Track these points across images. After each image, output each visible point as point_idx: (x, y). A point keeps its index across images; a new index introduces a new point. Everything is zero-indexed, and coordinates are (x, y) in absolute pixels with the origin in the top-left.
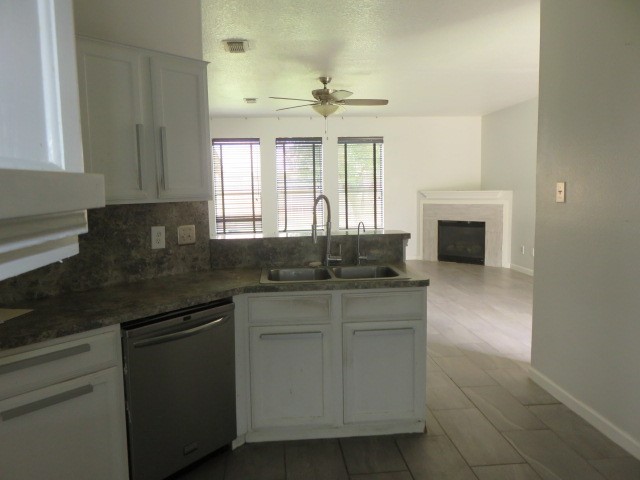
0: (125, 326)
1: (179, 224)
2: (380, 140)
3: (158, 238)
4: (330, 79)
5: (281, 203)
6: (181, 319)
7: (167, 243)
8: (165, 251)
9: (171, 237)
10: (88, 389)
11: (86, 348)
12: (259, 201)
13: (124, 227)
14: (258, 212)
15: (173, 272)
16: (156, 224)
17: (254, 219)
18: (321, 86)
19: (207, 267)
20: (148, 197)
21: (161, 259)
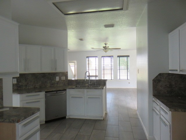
0: (46, 92)
1: (62, 76)
2: (129, 56)
3: (57, 79)
4: (107, 44)
5: (103, 72)
6: (56, 92)
7: (59, 79)
8: (59, 81)
9: (60, 79)
10: (39, 101)
11: (39, 95)
12: (97, 72)
13: (51, 76)
14: (97, 74)
15: (60, 85)
16: (57, 76)
17: (96, 76)
18: (105, 45)
19: (67, 85)
20: (54, 72)
21: (58, 82)
